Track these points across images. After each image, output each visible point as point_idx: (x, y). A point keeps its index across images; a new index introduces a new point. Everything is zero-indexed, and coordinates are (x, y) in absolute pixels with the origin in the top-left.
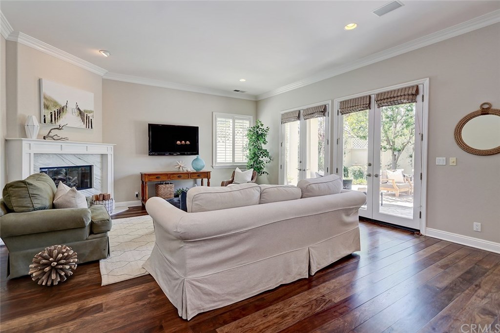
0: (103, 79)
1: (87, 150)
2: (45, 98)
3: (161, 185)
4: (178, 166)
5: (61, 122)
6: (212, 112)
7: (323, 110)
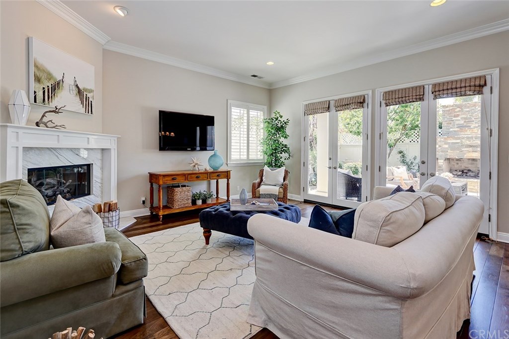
0: (103, 49)
1: (88, 143)
2: (36, 66)
3: (177, 189)
4: (193, 164)
5: (56, 102)
6: (227, 100)
7: (362, 101)
